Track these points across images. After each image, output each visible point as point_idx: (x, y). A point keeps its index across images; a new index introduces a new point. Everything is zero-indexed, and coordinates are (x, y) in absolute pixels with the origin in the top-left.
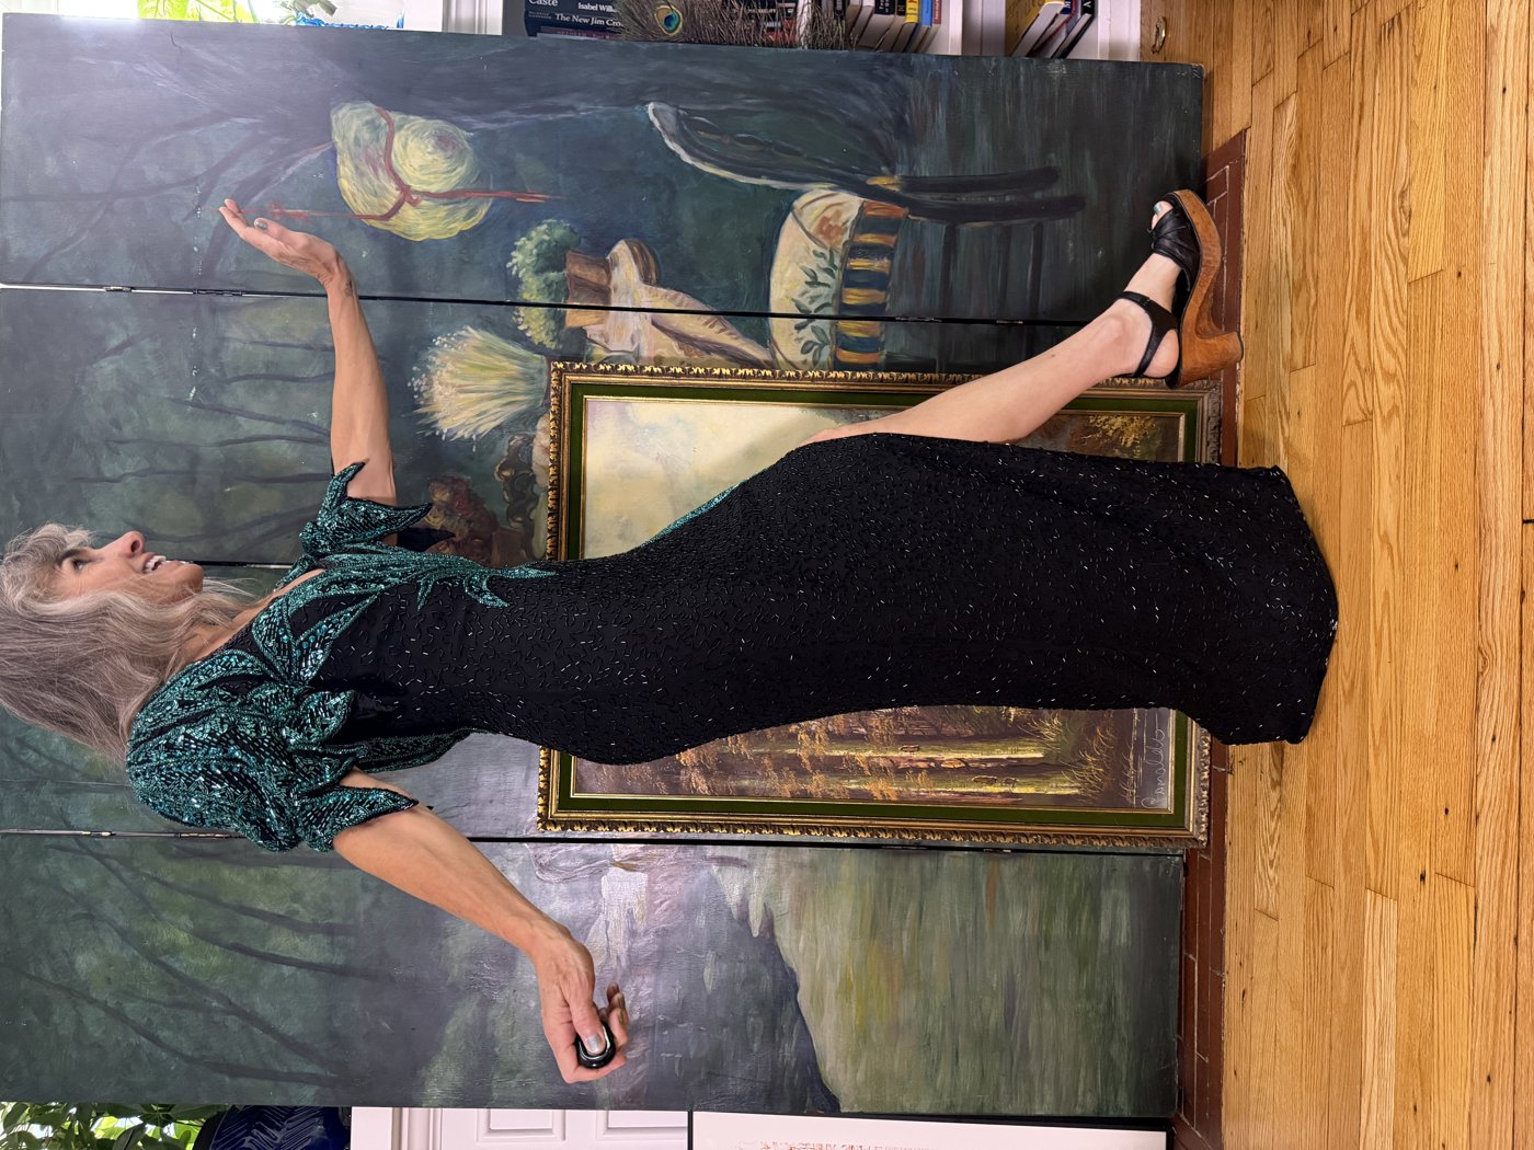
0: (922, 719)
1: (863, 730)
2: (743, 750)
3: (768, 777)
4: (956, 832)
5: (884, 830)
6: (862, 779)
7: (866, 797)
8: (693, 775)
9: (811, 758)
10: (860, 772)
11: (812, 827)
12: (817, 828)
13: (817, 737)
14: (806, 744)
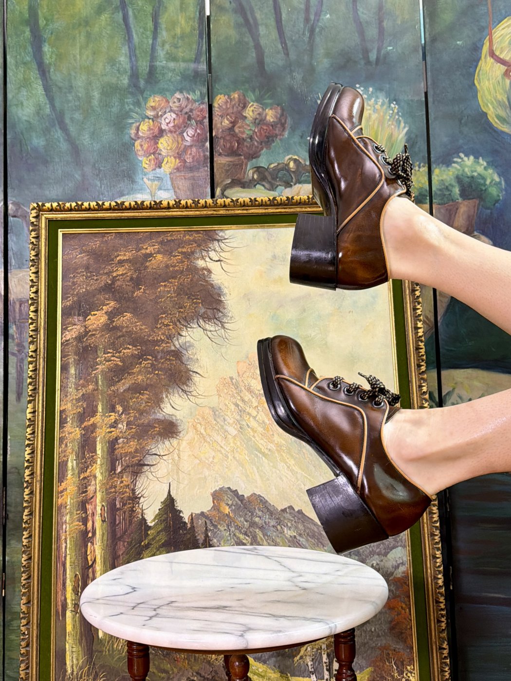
0: (131, 522)
1: (119, 470)
2: (100, 367)
3: (78, 390)
4: (30, 559)
5: (31, 493)
6: (77, 472)
7: (60, 476)
8: (78, 327)
9: (94, 426)
10: (83, 470)
11: (34, 429)
12: (33, 433)
13: (113, 429)
14: (106, 420)
